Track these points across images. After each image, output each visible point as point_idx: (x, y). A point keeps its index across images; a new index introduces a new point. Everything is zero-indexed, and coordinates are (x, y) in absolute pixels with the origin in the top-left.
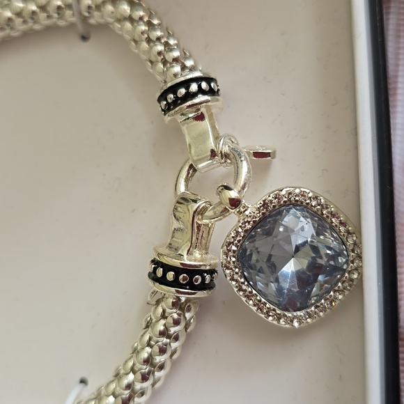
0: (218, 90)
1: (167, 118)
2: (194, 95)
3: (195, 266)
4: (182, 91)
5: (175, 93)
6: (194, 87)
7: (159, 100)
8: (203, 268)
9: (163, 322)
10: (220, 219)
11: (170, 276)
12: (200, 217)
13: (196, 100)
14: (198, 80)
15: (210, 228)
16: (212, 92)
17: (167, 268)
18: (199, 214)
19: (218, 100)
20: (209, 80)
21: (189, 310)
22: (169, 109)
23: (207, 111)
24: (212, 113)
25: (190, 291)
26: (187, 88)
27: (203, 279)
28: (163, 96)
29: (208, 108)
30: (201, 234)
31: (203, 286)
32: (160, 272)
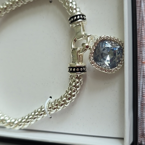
0: (85, 19)
1: (71, 25)
2: (78, 19)
3: (80, 66)
4: (75, 18)
5: (73, 18)
6: (78, 17)
7: (69, 20)
8: (82, 66)
9: (74, 83)
10: (85, 52)
11: (74, 69)
12: (79, 53)
13: (79, 21)
14: (80, 15)
15: (82, 56)
16: (83, 19)
17: (73, 68)
18: (78, 52)
19: (85, 21)
20: (83, 15)
21: (81, 79)
22: (71, 23)
23: (82, 24)
24: (83, 25)
25: (80, 73)
26: (77, 17)
27: (83, 69)
28: (70, 19)
29: (82, 23)
30: (80, 58)
31: (83, 71)
32: (71, 69)
